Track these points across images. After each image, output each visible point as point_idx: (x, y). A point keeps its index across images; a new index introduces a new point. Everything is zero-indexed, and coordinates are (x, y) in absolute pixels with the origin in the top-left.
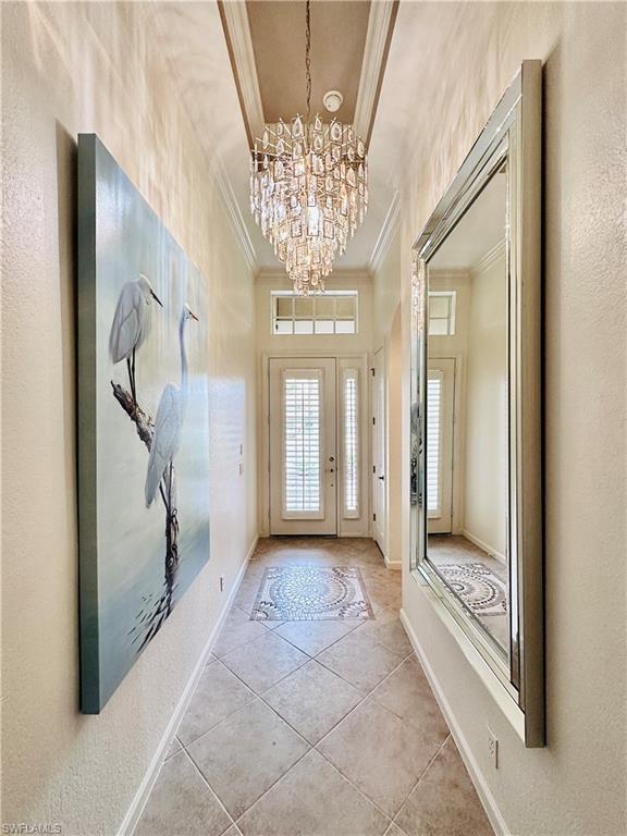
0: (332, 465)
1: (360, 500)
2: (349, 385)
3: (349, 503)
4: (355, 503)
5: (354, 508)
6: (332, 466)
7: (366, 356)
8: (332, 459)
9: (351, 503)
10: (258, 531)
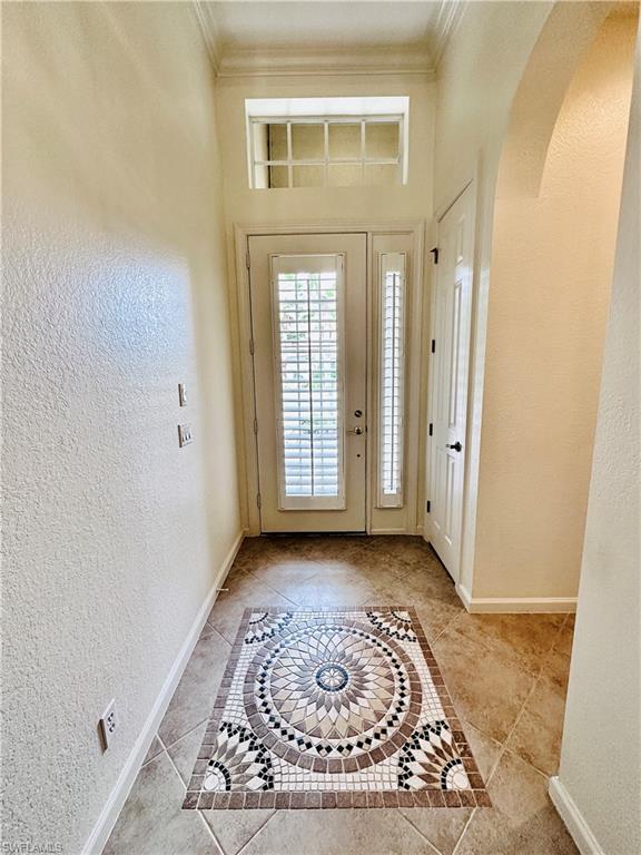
0: (359, 423)
1: (404, 478)
2: (389, 282)
3: (386, 484)
4: (396, 484)
5: (394, 491)
6: (359, 425)
7: (421, 226)
8: (358, 414)
9: (390, 483)
10: (241, 527)
